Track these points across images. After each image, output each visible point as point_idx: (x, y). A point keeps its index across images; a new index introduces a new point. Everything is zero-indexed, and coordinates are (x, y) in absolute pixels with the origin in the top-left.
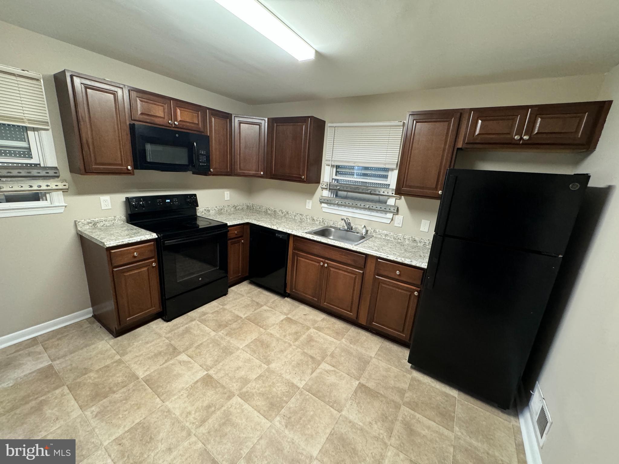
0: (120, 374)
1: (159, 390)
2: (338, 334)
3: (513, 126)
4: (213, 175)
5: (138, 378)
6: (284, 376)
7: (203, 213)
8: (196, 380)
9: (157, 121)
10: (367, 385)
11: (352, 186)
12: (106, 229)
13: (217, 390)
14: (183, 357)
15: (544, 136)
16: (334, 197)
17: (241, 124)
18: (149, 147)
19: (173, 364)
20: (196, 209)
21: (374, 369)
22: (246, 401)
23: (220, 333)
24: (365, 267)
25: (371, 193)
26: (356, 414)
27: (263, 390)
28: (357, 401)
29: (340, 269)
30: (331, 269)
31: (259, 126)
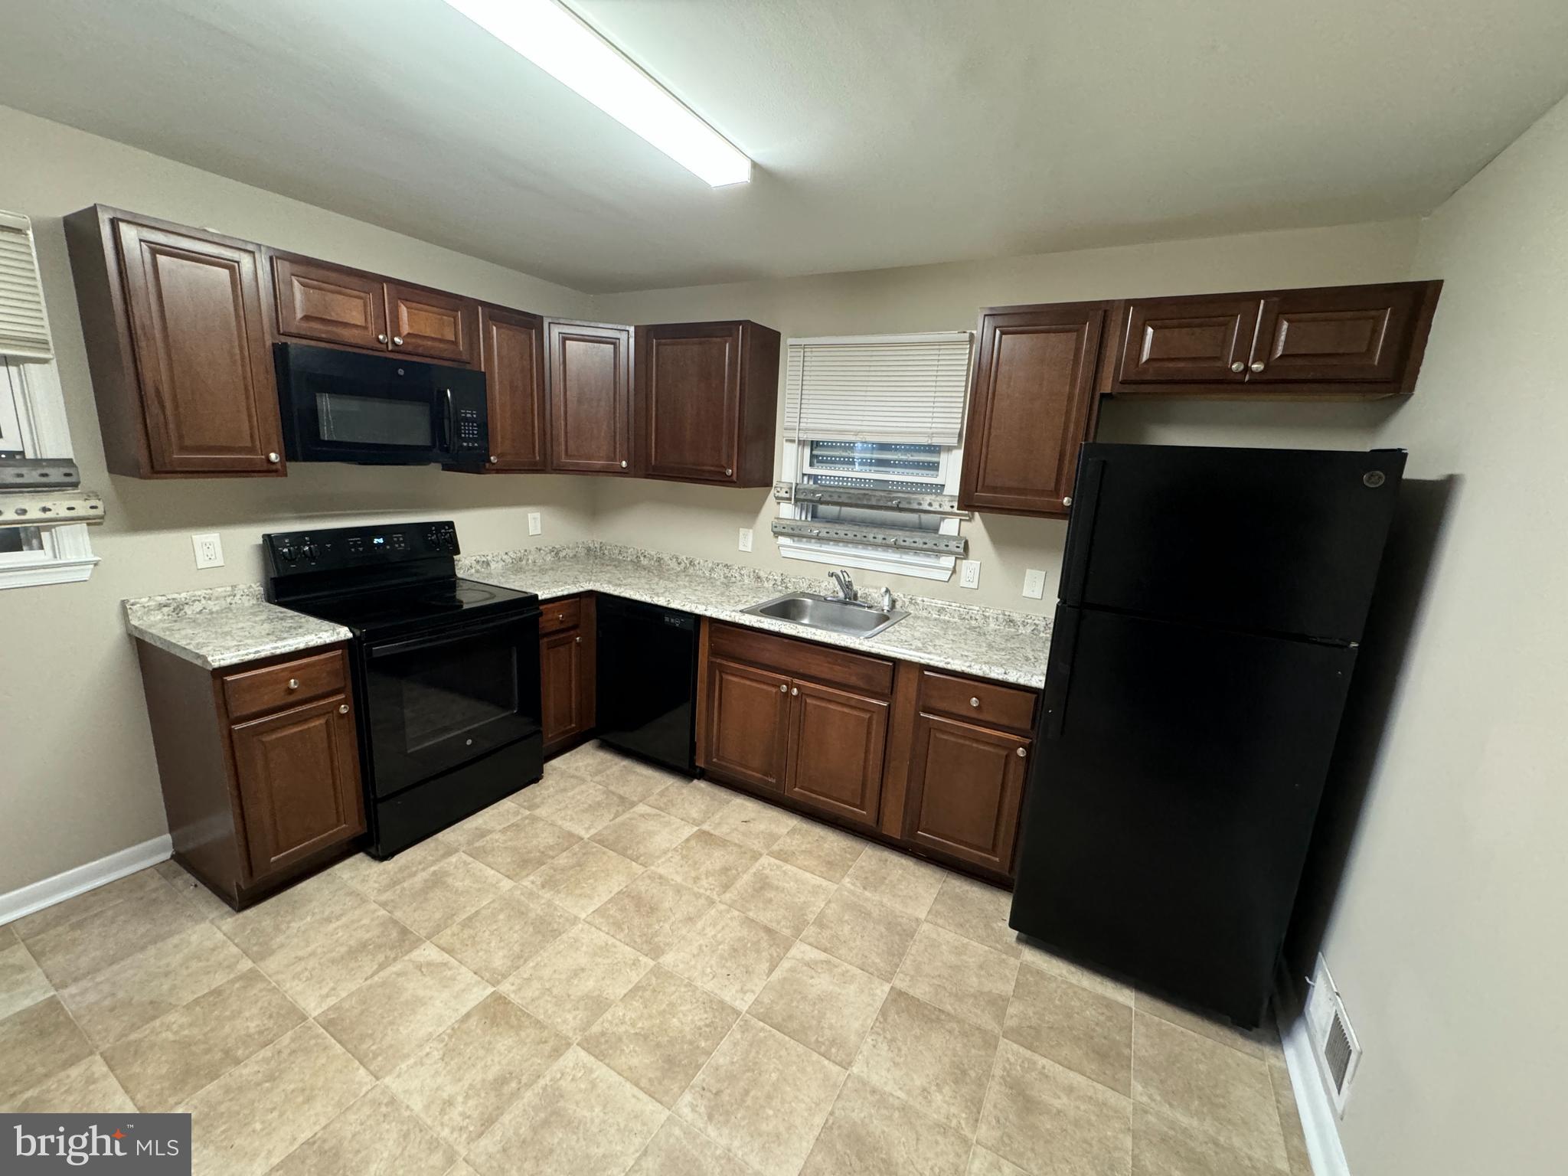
0: (255, 1010)
1: (364, 1046)
2: (832, 867)
3: (1225, 343)
4: (498, 471)
5: (304, 1018)
6: (699, 984)
7: (473, 571)
8: (464, 1011)
9: (347, 334)
10: (911, 992)
11: (852, 491)
12: (211, 619)
13: (523, 1034)
14: (427, 952)
15: (1299, 362)
16: (809, 519)
17: (567, 342)
18: (326, 403)
19: (399, 974)
20: (453, 560)
21: (926, 950)
22: (601, 1056)
23: (526, 883)
24: (892, 693)
25: (901, 506)
26: (888, 1070)
27: (647, 1024)
28: (889, 1036)
29: (830, 701)
30: (808, 701)
31: (612, 346)
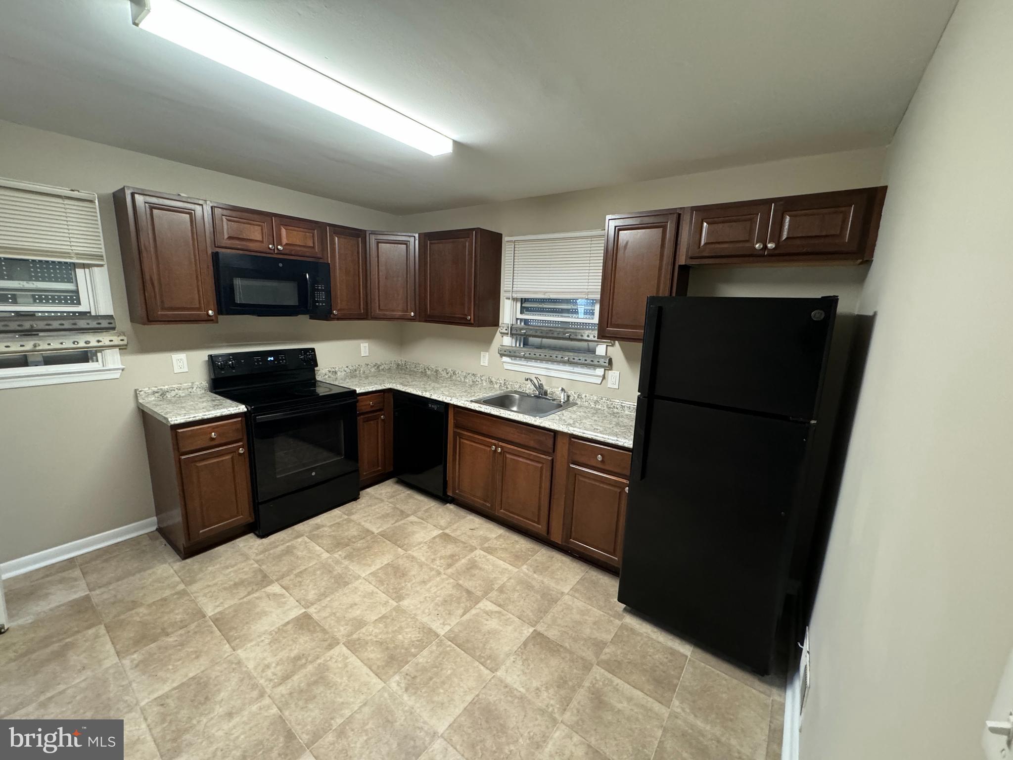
0: (181, 610)
1: (231, 634)
2: (518, 558)
3: (752, 230)
4: (338, 319)
5: (204, 616)
6: (419, 618)
7: (327, 376)
8: (287, 620)
9: (252, 246)
10: (546, 634)
11: (543, 328)
13: (315, 635)
14: (275, 588)
15: (798, 242)
16: (522, 346)
17: (380, 244)
18: (238, 282)
19: (257, 598)
20: (314, 370)
21: (562, 611)
22: (354, 651)
23: (336, 555)
24: (554, 451)
25: (571, 337)
26: (518, 676)
27: (384, 637)
28: (524, 657)
29: (519, 456)
30: (508, 456)
31: (405, 246)
